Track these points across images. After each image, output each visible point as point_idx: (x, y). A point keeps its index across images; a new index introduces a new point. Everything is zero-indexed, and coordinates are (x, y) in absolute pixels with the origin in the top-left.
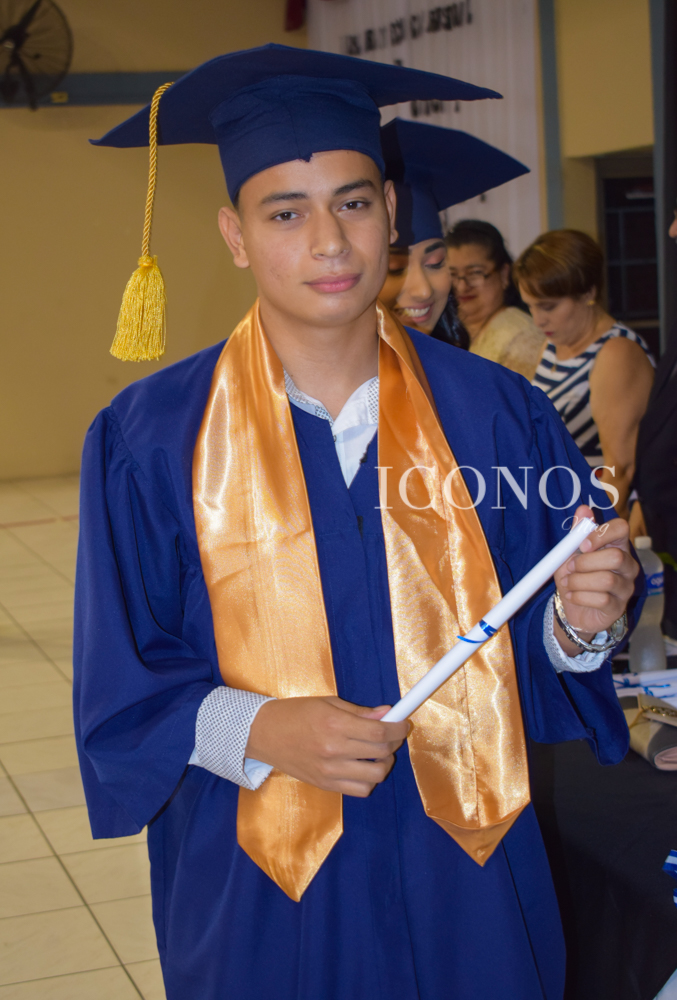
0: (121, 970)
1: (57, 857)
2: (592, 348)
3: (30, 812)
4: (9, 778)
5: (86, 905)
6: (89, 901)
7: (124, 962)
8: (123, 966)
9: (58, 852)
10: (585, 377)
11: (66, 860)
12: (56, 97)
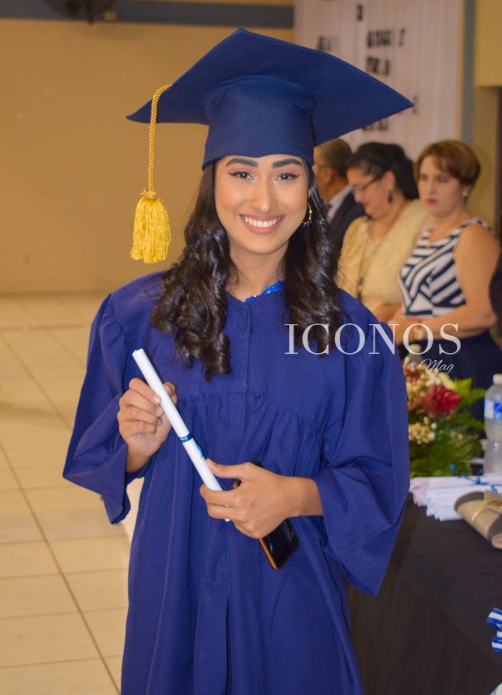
0: (100, 662)
1: (63, 575)
2: (456, 232)
3: (46, 540)
4: (34, 515)
5: (80, 611)
6: (83, 609)
7: (104, 655)
8: (102, 658)
9: (64, 571)
10: (451, 250)
11: (69, 578)
12: (108, 15)
